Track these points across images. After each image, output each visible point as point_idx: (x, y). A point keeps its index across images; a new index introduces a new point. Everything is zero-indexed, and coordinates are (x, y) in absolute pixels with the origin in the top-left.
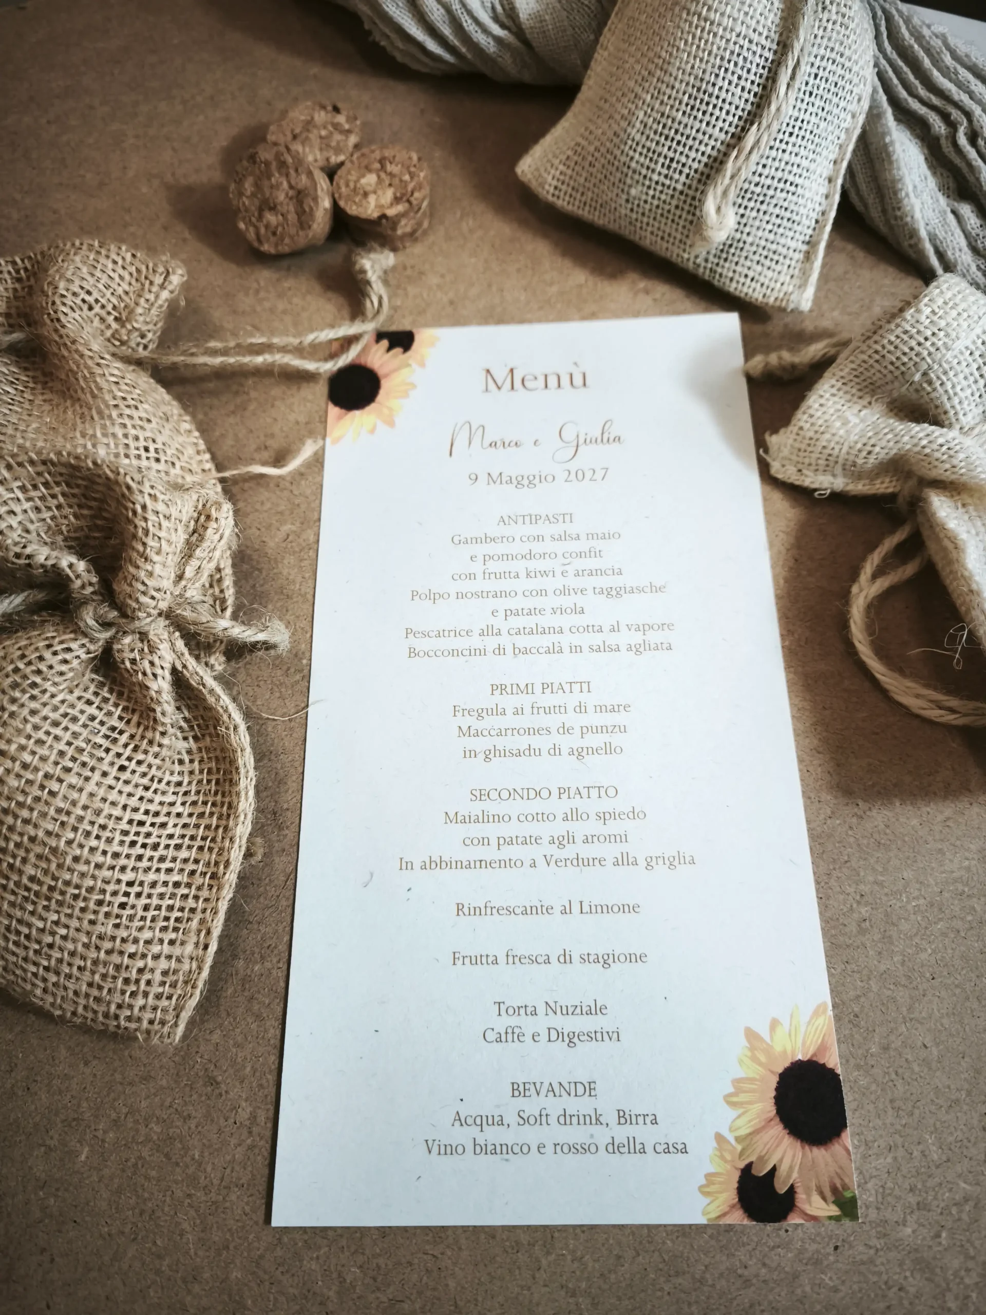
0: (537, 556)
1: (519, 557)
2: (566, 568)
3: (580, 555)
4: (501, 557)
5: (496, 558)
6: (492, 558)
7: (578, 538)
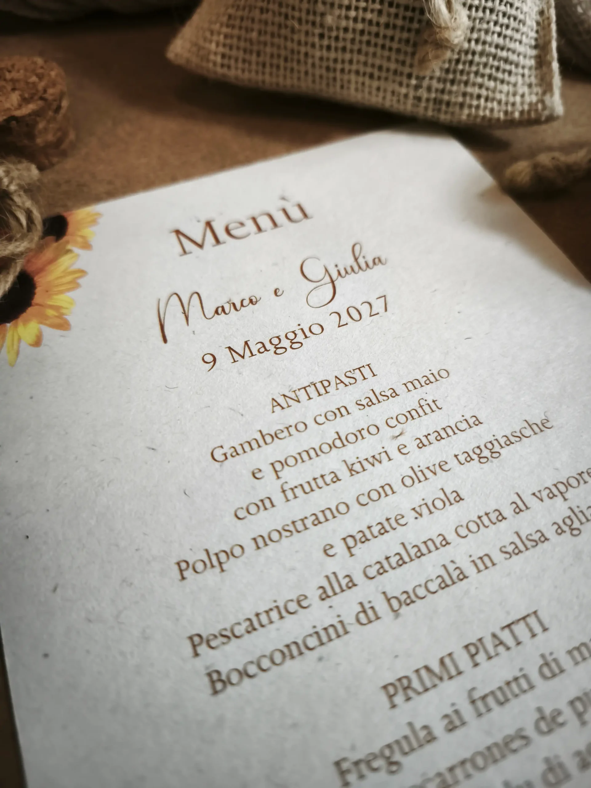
0: (352, 438)
1: (326, 448)
2: (401, 440)
3: (410, 415)
4: (299, 458)
5: (291, 461)
6: (284, 463)
7: (395, 394)
